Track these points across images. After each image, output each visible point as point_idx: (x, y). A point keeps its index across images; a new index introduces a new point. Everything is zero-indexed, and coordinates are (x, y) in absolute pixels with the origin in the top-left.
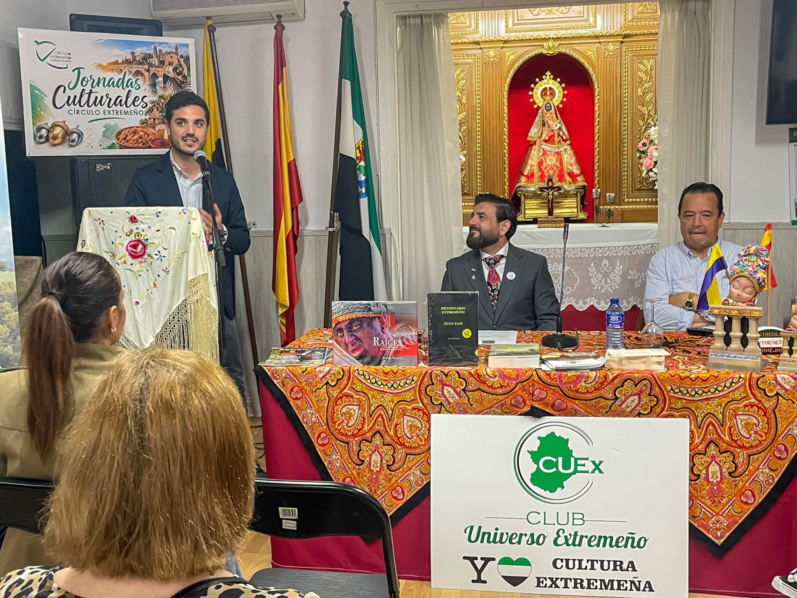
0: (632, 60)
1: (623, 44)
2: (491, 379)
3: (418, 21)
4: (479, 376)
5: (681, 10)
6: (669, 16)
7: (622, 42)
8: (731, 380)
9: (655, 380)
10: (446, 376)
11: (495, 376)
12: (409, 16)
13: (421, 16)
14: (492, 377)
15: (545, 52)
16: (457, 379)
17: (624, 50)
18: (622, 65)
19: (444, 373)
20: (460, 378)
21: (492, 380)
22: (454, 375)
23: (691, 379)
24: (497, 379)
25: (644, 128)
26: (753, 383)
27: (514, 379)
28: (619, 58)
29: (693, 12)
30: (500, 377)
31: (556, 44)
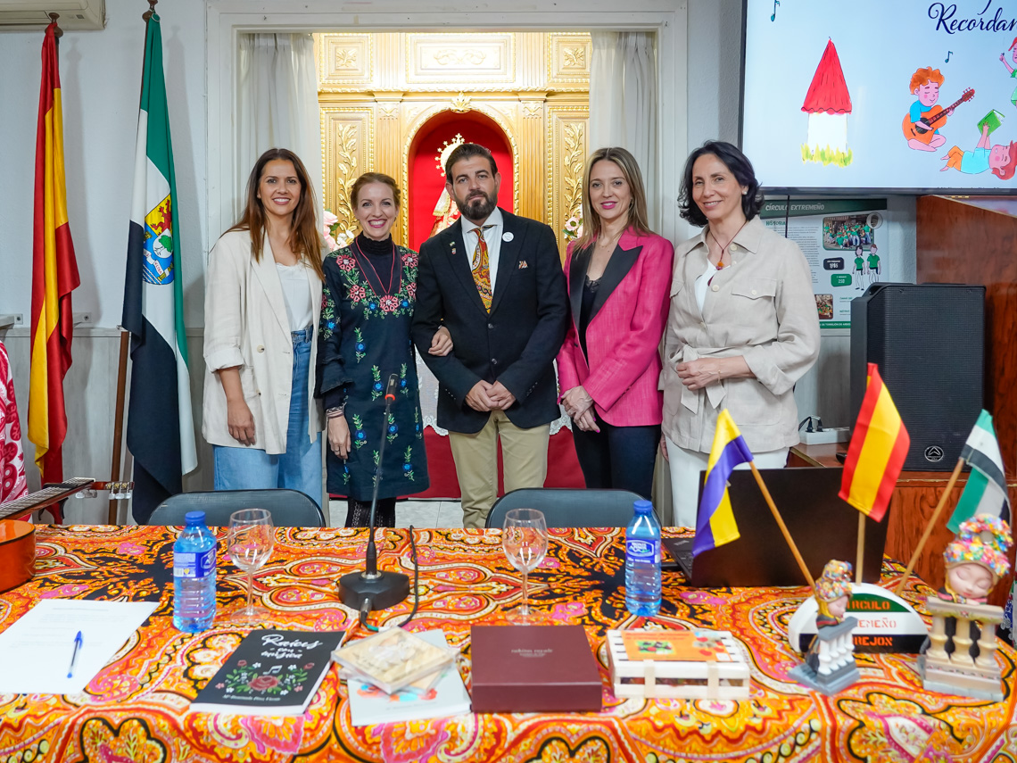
0: (557, 123)
1: (547, 104)
2: (227, 743)
3: (271, 42)
4: (197, 734)
5: (619, 46)
6: (604, 53)
7: (545, 101)
8: (791, 739)
9: (618, 738)
10: (116, 733)
11: (239, 737)
12: (259, 34)
13: (275, 34)
14: (229, 738)
15: (453, 108)
16: (143, 740)
17: (547, 109)
18: (546, 127)
19: (110, 728)
20: (149, 737)
21: (231, 744)
22: (136, 730)
23: (702, 737)
24: (243, 742)
25: (572, 204)
26: (840, 743)
27: (286, 746)
28: (542, 120)
29: (634, 50)
30: (253, 738)
31: (467, 98)
